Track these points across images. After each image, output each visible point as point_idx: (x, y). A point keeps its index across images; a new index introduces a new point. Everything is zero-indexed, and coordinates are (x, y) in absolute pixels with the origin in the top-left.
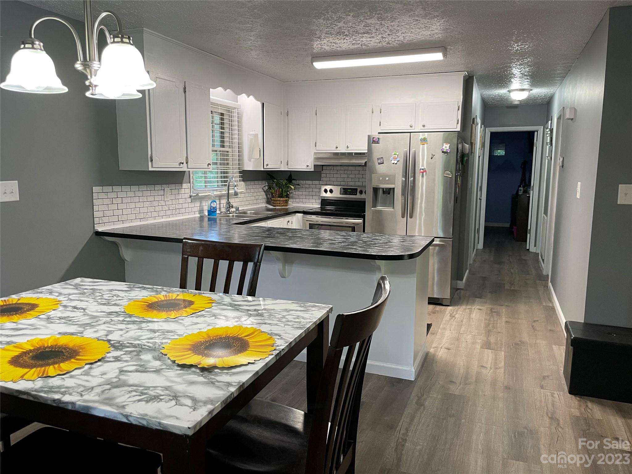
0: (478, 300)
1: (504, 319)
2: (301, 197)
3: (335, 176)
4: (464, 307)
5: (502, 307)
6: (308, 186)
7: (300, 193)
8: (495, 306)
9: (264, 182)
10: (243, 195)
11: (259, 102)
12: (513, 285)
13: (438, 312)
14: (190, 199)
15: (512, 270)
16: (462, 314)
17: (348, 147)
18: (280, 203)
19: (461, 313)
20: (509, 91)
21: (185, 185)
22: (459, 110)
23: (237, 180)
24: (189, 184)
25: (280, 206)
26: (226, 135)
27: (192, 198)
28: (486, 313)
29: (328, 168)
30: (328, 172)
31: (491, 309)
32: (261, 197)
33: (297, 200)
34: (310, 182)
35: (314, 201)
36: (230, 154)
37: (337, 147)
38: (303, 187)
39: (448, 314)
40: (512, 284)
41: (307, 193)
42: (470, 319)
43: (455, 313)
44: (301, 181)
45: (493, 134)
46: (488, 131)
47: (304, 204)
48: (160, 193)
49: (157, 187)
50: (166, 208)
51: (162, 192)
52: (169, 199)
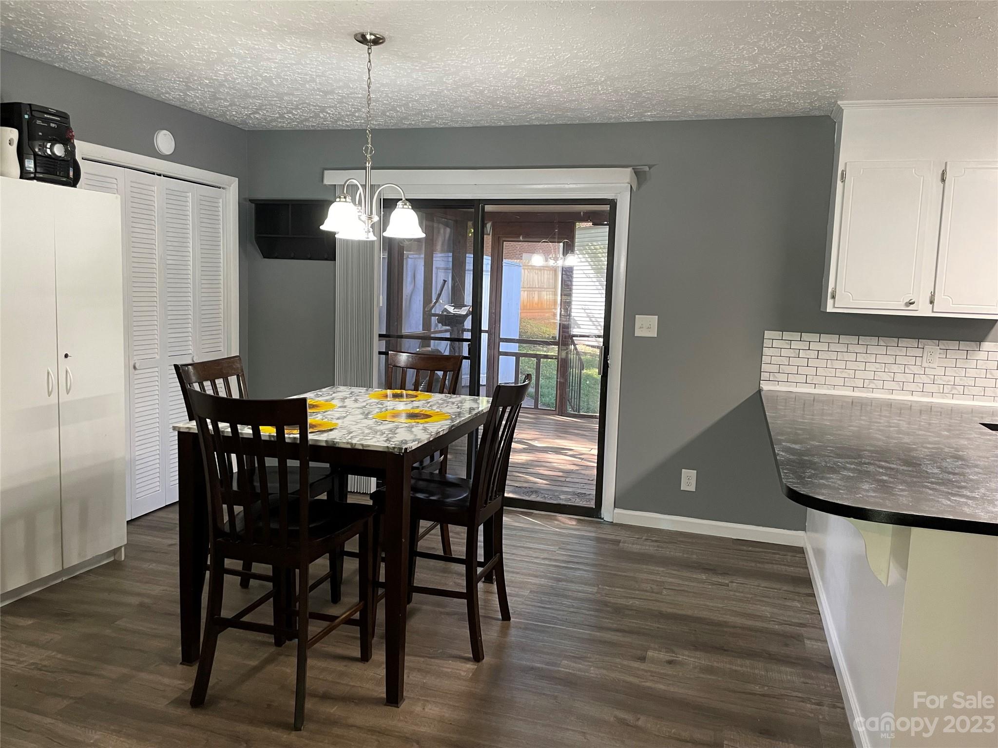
48: (911, 352)
49: (904, 342)
50: (925, 379)
51: (918, 352)
52: (935, 366)
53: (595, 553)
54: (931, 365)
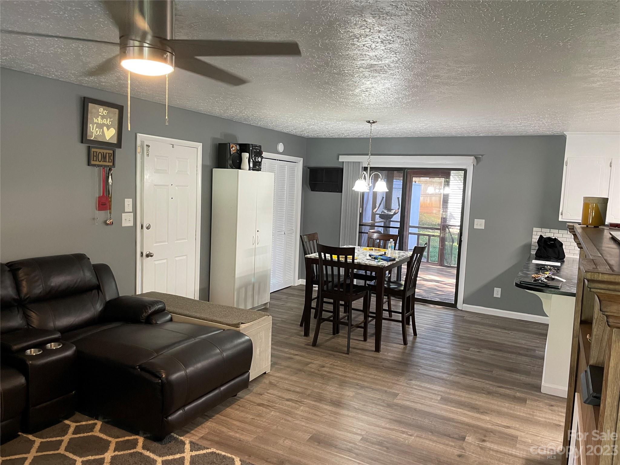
53: (453, 320)
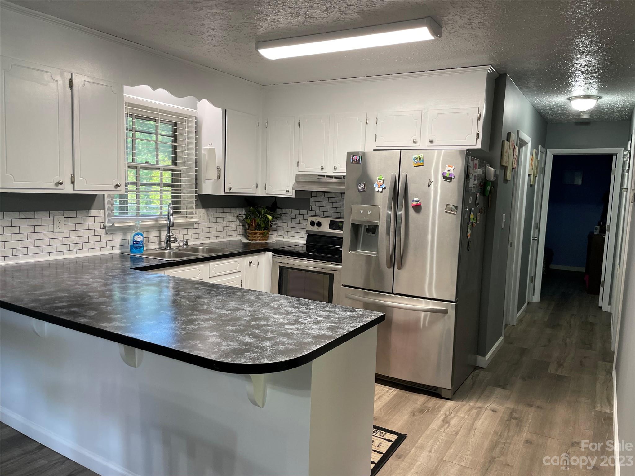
0: (499, 391)
1: (525, 435)
2: (286, 229)
3: (326, 205)
4: (472, 403)
5: (530, 409)
6: (294, 216)
7: (285, 224)
8: (521, 407)
9: (240, 210)
10: (202, 226)
11: (220, 109)
12: (562, 367)
13: (428, 410)
14: (104, 230)
15: (568, 340)
16: (463, 418)
17: (335, 168)
18: (255, 237)
19: (462, 415)
20: (569, 99)
21: (93, 212)
22: (479, 119)
23: (193, 206)
24: (103, 211)
25: (255, 240)
26: (179, 150)
27: (107, 228)
28: (502, 419)
29: (318, 195)
30: (317, 199)
31: (511, 413)
32: (234, 228)
33: (282, 233)
34: (296, 212)
35: (300, 235)
36: (183, 174)
37: (322, 169)
38: (289, 217)
39: (442, 415)
40: (560, 365)
41: (293, 225)
42: (470, 430)
43: (452, 415)
44: (287, 210)
45: (556, 158)
46: (550, 154)
47: (289, 238)
48: (45, 222)
49: (40, 214)
50: (57, 242)
51: (50, 221)
52: (62, 230)
54: (60, 231)
